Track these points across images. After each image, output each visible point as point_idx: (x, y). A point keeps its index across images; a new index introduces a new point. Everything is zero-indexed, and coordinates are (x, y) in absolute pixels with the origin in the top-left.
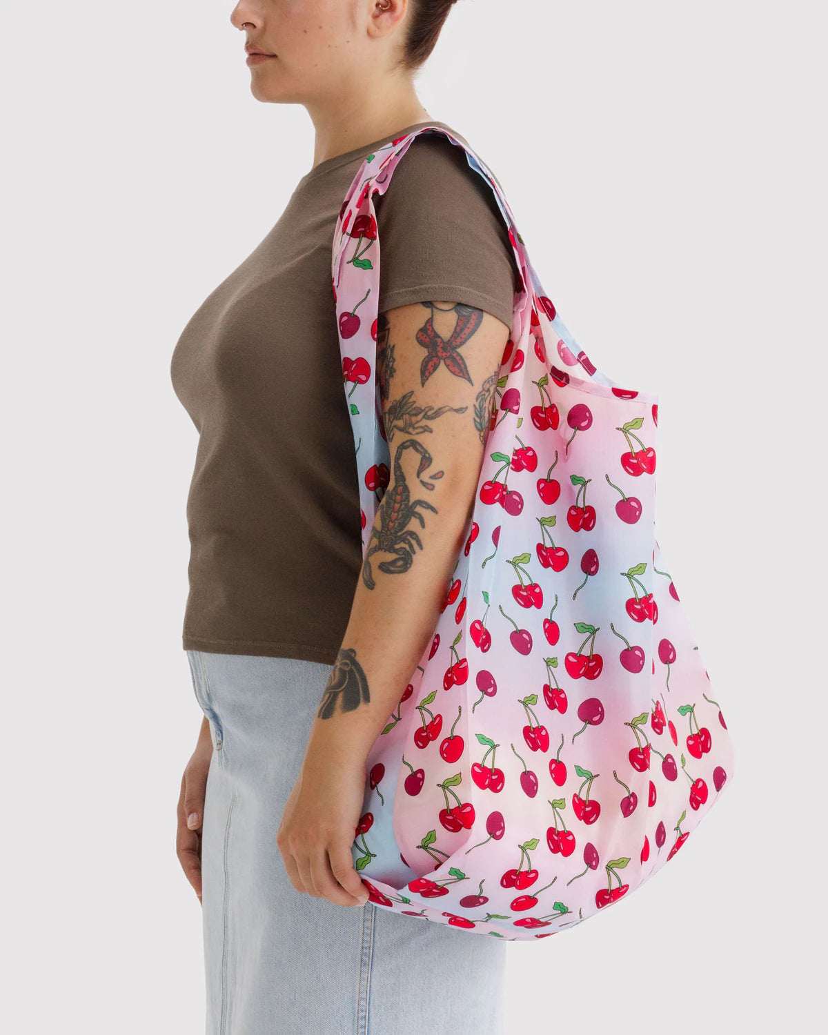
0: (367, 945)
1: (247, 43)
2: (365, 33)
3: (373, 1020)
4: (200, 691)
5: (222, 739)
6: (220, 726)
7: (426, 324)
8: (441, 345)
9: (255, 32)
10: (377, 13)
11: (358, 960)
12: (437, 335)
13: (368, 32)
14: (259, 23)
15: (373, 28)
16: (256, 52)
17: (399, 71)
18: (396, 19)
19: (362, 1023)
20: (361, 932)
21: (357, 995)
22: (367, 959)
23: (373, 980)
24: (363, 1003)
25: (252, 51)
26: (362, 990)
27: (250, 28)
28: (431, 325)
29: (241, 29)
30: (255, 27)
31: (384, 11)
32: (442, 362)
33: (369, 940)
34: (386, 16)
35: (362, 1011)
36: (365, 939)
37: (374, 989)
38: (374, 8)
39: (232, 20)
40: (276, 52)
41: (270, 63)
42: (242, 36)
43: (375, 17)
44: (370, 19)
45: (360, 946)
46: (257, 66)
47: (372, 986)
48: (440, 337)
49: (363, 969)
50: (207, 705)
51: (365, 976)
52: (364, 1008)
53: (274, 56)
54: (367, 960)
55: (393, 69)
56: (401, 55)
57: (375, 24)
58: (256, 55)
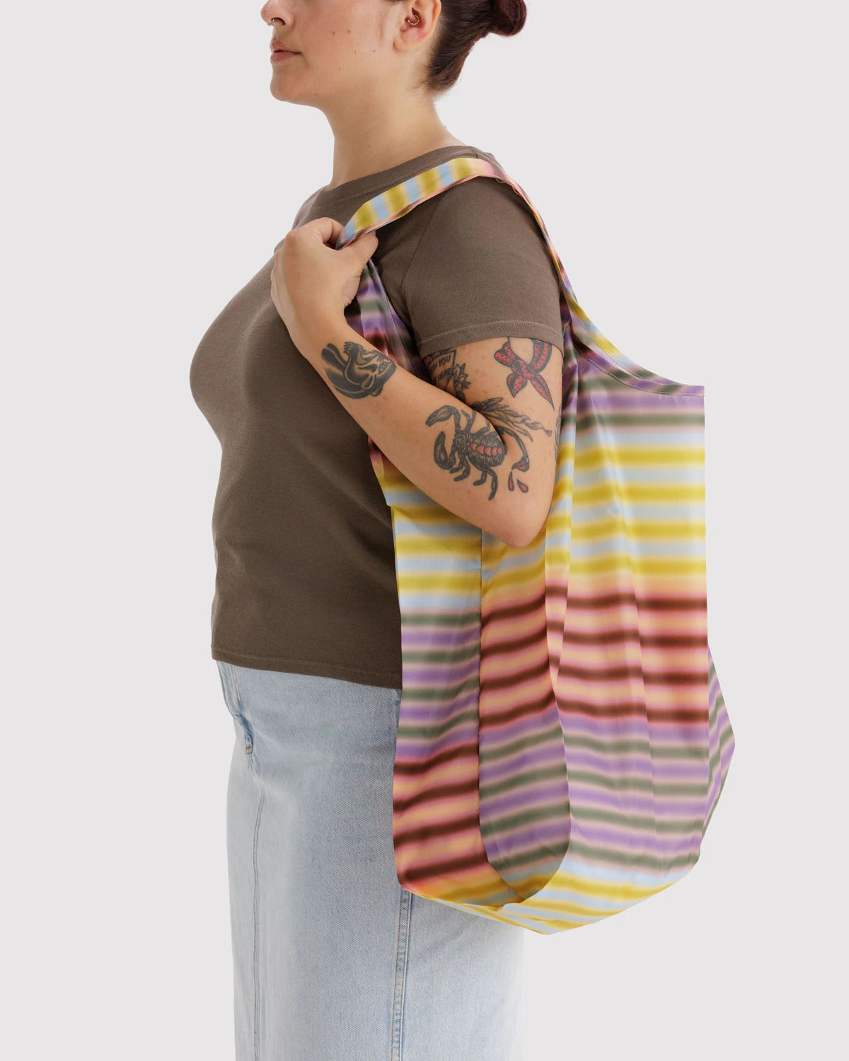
0: (402, 951)
1: (274, 39)
2: (391, 45)
3: (407, 1023)
4: (230, 699)
5: (252, 743)
6: (250, 731)
7: (503, 346)
8: (525, 366)
9: (283, 28)
10: (405, 27)
11: (394, 966)
12: (518, 358)
13: (394, 45)
14: (288, 20)
15: (399, 41)
16: (282, 48)
17: (421, 91)
18: (423, 36)
19: (397, 1026)
20: (396, 939)
21: (393, 999)
22: (402, 964)
23: (408, 983)
24: (398, 1007)
25: (278, 48)
26: (397, 993)
27: (278, 24)
28: (510, 348)
29: (269, 24)
30: (284, 23)
31: (411, 26)
32: (529, 381)
33: (404, 946)
34: (414, 31)
35: (397, 1014)
36: (400, 944)
37: (409, 993)
38: (403, 22)
39: (262, 13)
40: (302, 50)
41: (294, 60)
42: (269, 31)
43: (403, 31)
44: (398, 32)
45: (396, 951)
46: (279, 63)
47: (407, 990)
48: (521, 359)
49: (398, 973)
50: (237, 711)
51: (400, 980)
52: (399, 1012)
53: (297, 53)
54: (401, 966)
55: (417, 87)
56: (423, 75)
57: (401, 37)
58: (281, 51)
